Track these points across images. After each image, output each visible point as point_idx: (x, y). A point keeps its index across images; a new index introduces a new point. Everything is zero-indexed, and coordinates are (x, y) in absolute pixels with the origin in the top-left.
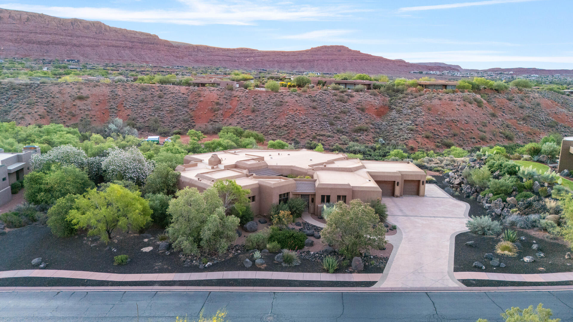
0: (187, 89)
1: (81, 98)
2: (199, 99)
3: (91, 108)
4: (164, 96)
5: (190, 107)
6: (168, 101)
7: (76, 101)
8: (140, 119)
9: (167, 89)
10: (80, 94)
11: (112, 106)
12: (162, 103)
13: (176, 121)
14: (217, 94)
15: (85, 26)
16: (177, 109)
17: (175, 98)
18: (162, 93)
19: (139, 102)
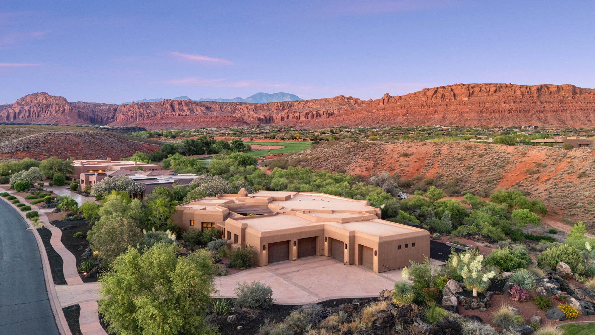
2: (521, 160)
3: (409, 164)
4: (485, 155)
5: (506, 168)
6: (485, 160)
7: (400, 158)
8: (445, 177)
9: (493, 148)
10: (407, 152)
11: (428, 163)
12: (477, 162)
13: (478, 182)
14: (546, 154)
15: (552, 91)
16: (489, 170)
17: (495, 157)
18: (486, 152)
19: (455, 161)
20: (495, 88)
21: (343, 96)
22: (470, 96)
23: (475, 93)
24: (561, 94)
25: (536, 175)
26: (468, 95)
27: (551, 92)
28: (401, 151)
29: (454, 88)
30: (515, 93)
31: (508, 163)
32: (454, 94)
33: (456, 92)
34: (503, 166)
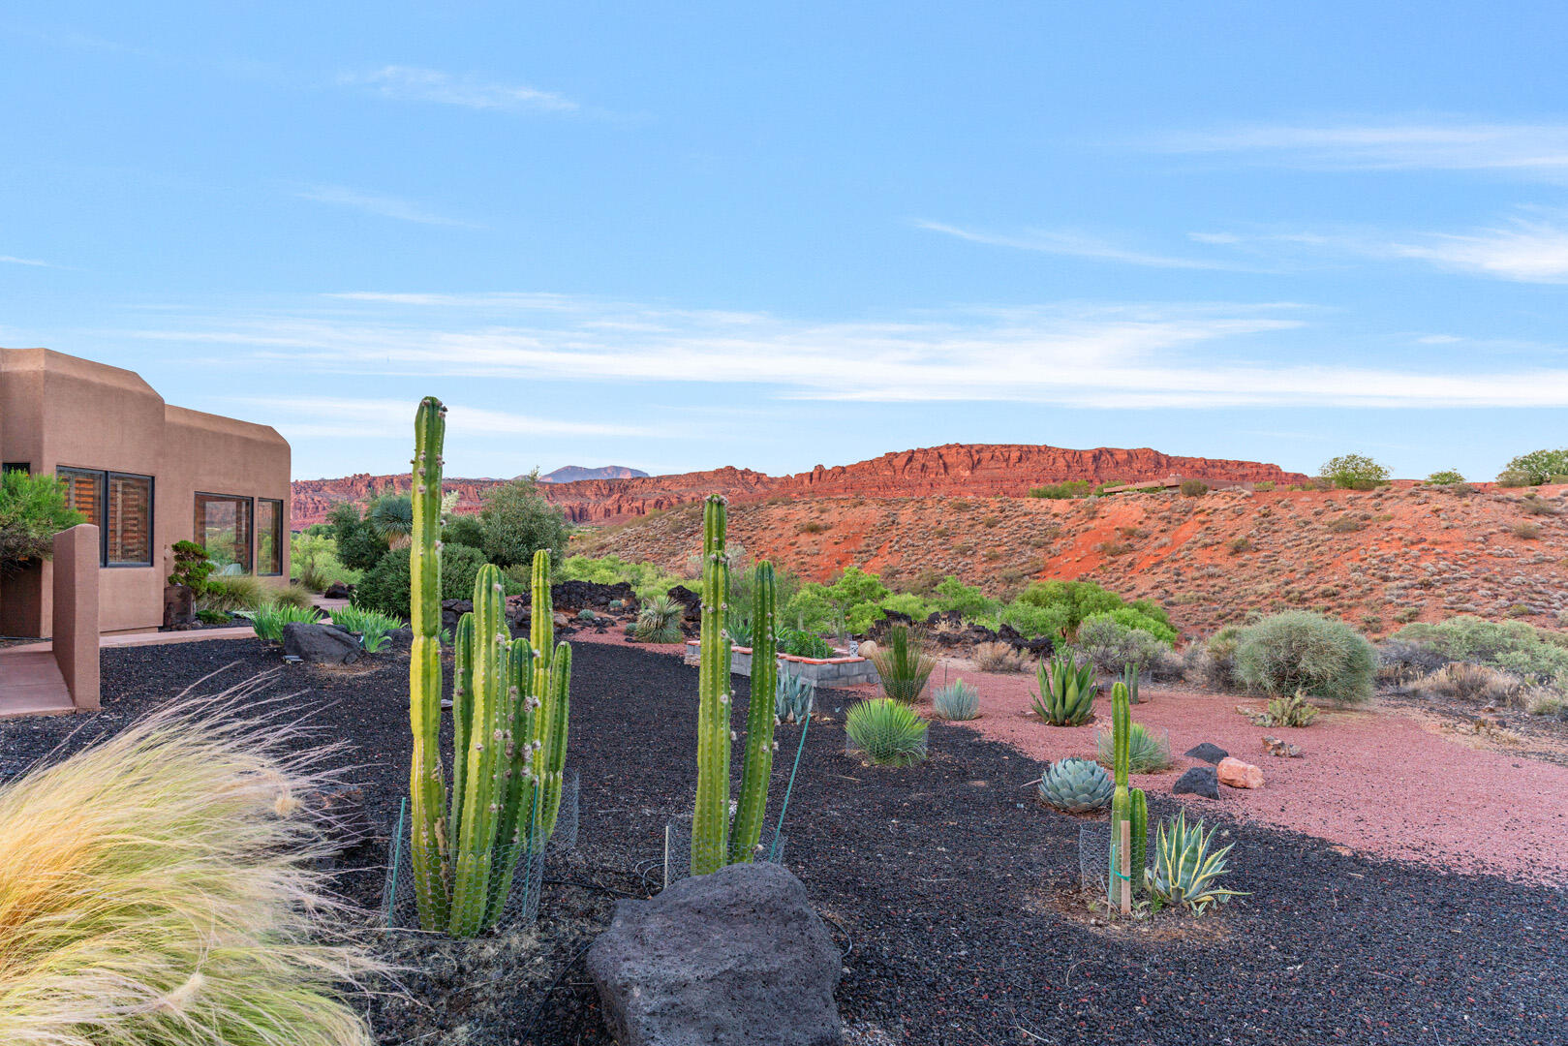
0: (1072, 503)
1: (814, 529)
2: (1086, 526)
3: (819, 550)
4: (1001, 522)
5: (1052, 548)
6: (1001, 533)
7: (801, 535)
8: (904, 575)
9: (1019, 506)
10: (817, 522)
11: (868, 545)
12: (984, 538)
13: (986, 582)
14: (1145, 510)
15: (1119, 461)
16: (1012, 552)
17: (1025, 525)
18: (1003, 515)
19: (930, 537)
20: (1018, 454)
22: (973, 468)
23: (984, 463)
24: (1134, 465)
25: (1126, 556)
26: (971, 465)
27: (1117, 463)
28: (803, 521)
29: (944, 452)
30: (1054, 463)
31: (1056, 536)
32: (945, 464)
33: (949, 460)
34: (1047, 543)
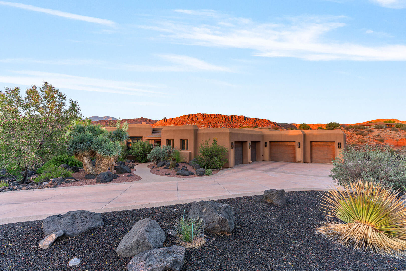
20: (214, 116)
21: (143, 118)
22: (204, 119)
23: (206, 118)
29: (197, 115)
30: (222, 119)
32: (197, 118)
